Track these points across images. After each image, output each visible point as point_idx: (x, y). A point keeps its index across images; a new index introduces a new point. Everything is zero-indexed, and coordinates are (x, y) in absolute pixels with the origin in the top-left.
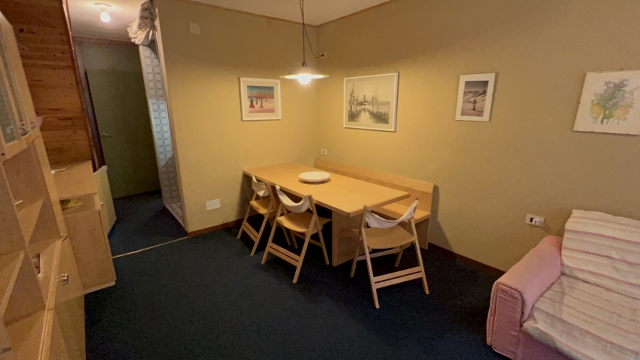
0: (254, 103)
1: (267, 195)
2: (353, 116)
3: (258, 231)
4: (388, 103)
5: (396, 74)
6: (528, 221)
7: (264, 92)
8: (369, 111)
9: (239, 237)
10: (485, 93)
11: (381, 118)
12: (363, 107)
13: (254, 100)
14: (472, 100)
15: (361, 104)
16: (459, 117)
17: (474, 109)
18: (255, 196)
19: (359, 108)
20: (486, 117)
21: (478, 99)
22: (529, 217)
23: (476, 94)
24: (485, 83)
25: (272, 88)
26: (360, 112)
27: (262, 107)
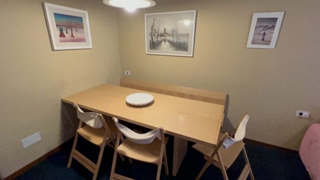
0: (64, 32)
1: (101, 126)
2: (154, 45)
3: (95, 162)
4: (188, 35)
5: (195, 11)
6: (297, 114)
7: (73, 22)
8: (169, 41)
9: (69, 165)
10: (273, 27)
11: (181, 46)
12: (163, 38)
13: (64, 29)
14: (263, 32)
15: (162, 35)
16: (249, 45)
17: (263, 40)
18: (80, 125)
19: (159, 39)
20: (272, 45)
21: (267, 32)
22: (298, 112)
23: (266, 28)
24: (275, 20)
25: (81, 19)
26: (161, 42)
27: (72, 36)
